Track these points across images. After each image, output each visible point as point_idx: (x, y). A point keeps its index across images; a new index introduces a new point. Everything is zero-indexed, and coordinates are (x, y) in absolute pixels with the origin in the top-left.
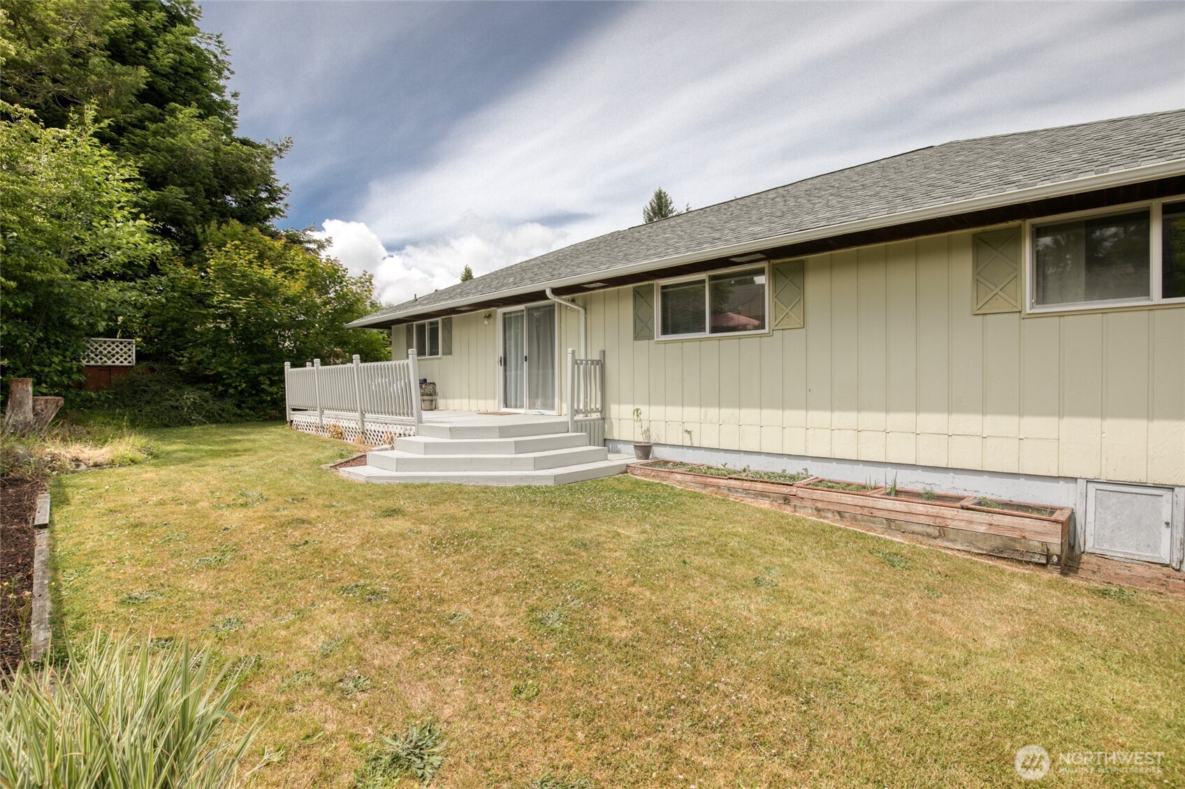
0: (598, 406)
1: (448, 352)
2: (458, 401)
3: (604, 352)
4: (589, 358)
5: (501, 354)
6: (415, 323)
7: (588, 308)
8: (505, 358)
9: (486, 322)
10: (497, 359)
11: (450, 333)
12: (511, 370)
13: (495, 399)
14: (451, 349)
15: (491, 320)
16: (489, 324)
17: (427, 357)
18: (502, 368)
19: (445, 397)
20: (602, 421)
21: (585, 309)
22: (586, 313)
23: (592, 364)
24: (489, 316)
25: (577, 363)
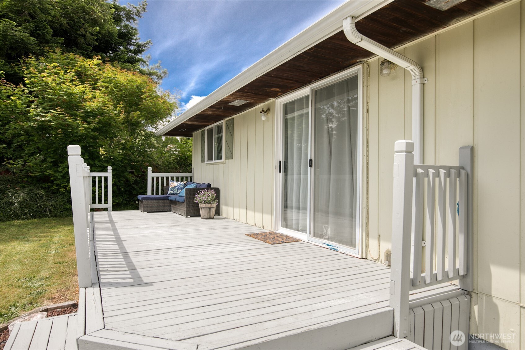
0: (460, 264)
1: (230, 156)
2: (237, 210)
3: (472, 149)
4: (429, 161)
5: (281, 157)
6: (206, 128)
7: (430, 64)
8: (286, 163)
9: (263, 118)
10: (276, 164)
11: (232, 135)
12: (292, 174)
13: (272, 214)
14: (232, 153)
15: (270, 115)
16: (267, 120)
17: (214, 161)
18: (280, 176)
19: (227, 205)
20: (466, 299)
21: (422, 69)
22: (423, 77)
23: (448, 175)
24: (267, 111)
25: (416, 174)
